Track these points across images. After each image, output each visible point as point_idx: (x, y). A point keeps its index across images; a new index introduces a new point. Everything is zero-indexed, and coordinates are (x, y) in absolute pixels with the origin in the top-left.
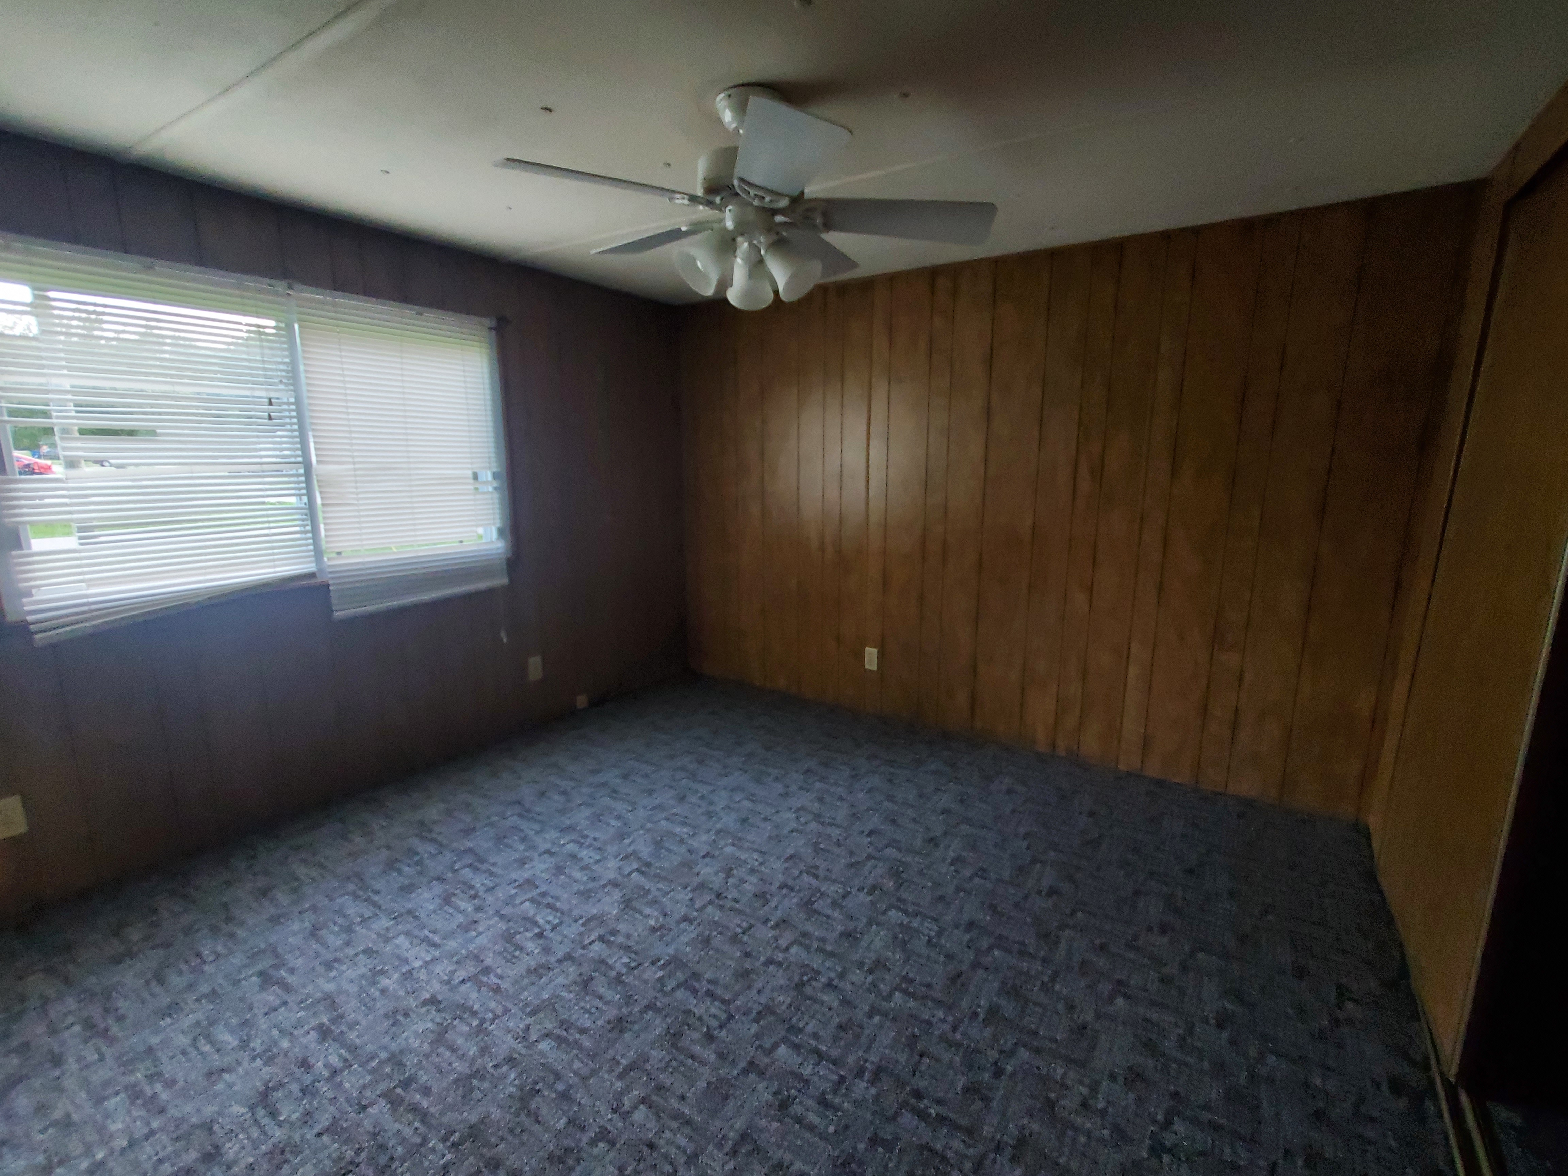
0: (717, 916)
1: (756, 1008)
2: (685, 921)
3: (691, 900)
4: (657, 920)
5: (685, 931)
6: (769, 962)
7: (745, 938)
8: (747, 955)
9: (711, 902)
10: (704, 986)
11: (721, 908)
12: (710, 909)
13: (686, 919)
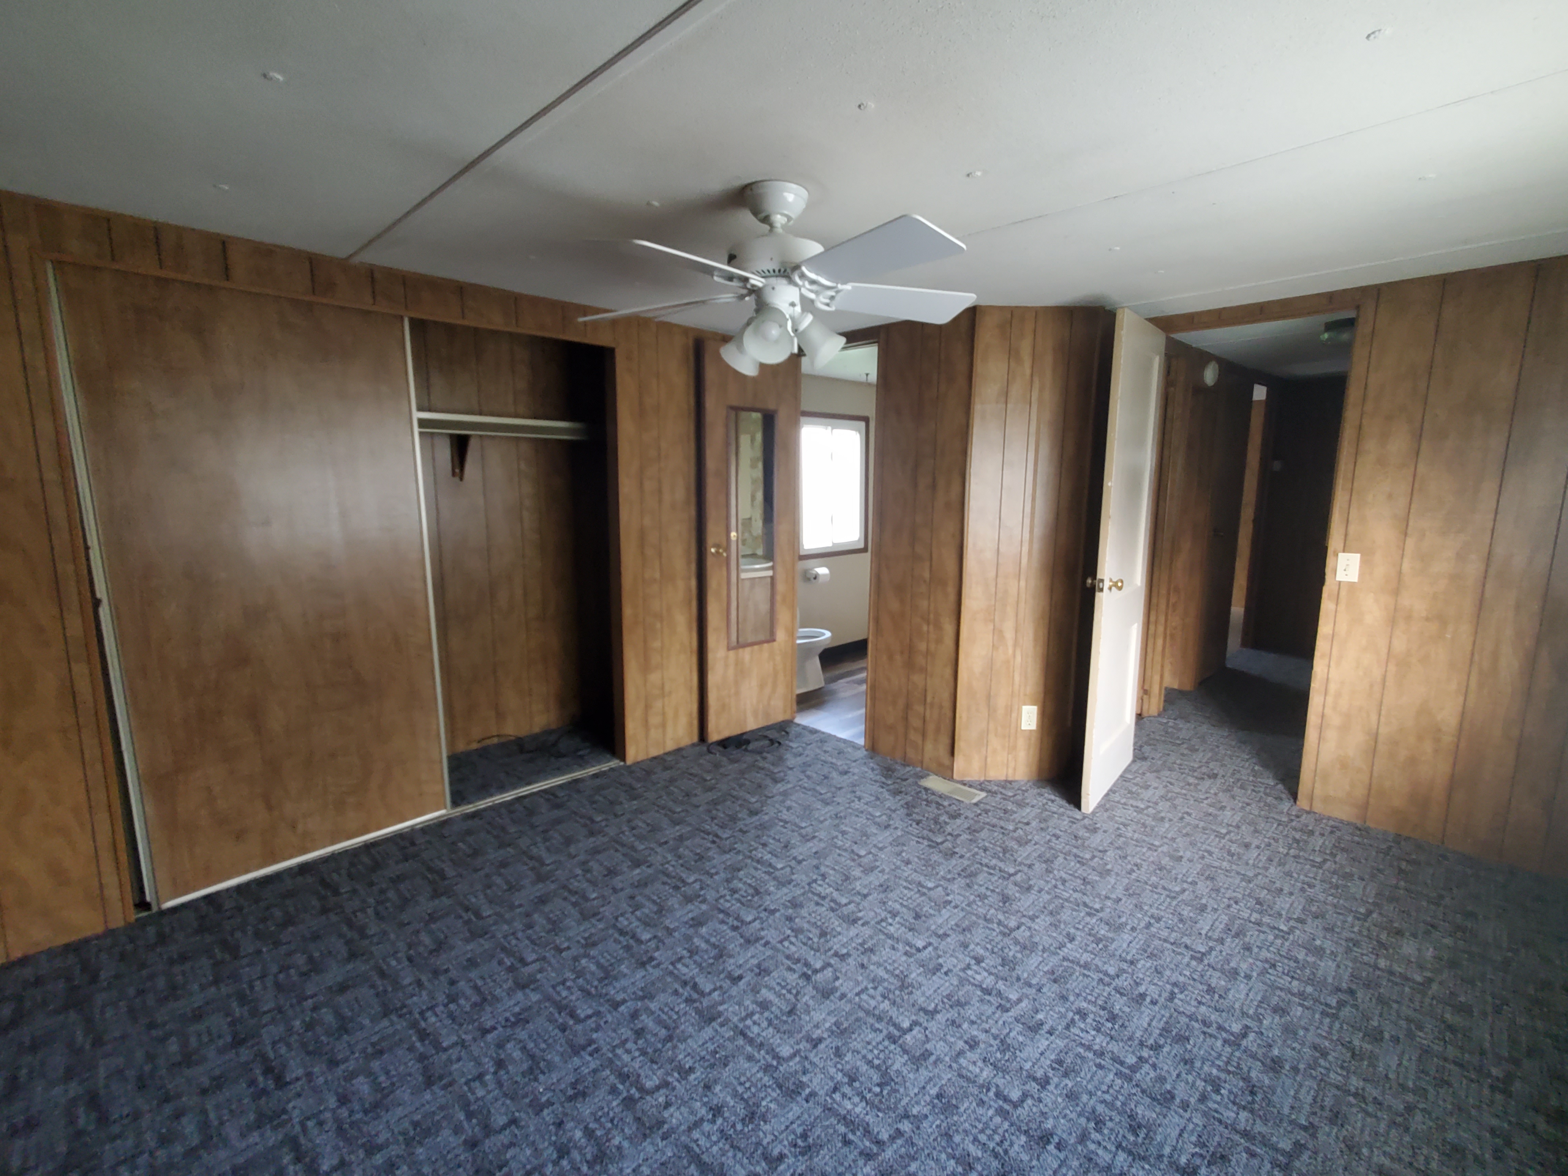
0: (810, 956)
1: (791, 886)
2: (843, 955)
3: (837, 978)
4: (869, 959)
5: (843, 946)
6: (773, 912)
7: (789, 932)
8: (790, 919)
9: (816, 971)
10: (826, 903)
11: (807, 964)
12: (818, 965)
13: (843, 957)
